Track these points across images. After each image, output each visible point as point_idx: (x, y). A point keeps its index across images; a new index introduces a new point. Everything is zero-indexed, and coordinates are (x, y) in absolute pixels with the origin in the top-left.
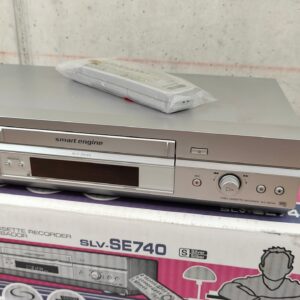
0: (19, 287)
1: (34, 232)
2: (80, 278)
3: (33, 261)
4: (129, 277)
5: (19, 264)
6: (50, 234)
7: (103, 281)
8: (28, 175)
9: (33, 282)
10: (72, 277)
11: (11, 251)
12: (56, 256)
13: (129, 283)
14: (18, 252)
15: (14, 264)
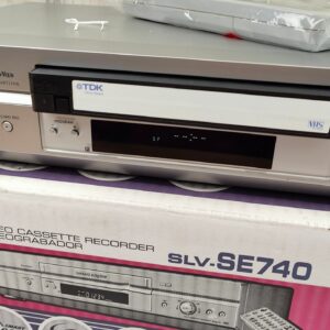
0: (65, 323)
1: (94, 241)
2: (163, 311)
3: (90, 284)
4: (241, 313)
5: (66, 289)
6: (120, 244)
7: (199, 317)
8: (88, 150)
9: (86, 315)
10: (148, 310)
11: (54, 270)
12: (125, 278)
13: (240, 321)
14: (66, 271)
15: (59, 288)
